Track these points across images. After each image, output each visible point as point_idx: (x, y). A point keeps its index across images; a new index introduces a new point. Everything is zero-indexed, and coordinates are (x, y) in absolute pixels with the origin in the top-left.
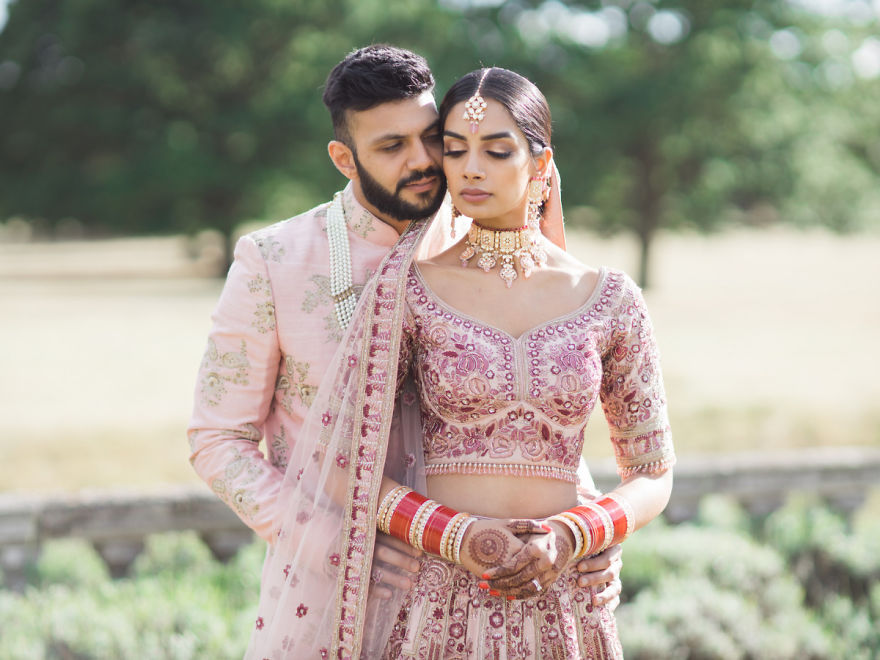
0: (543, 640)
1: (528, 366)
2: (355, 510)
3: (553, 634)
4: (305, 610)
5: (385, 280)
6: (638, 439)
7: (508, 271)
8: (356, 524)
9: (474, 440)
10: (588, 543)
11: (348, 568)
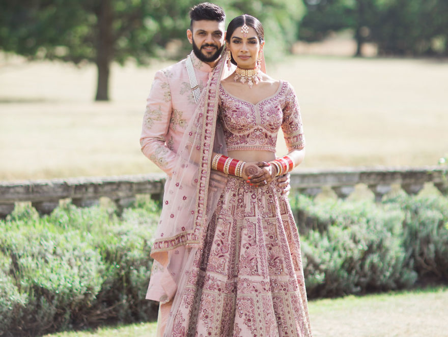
0: (268, 204)
1: (259, 114)
2: (203, 164)
3: (271, 201)
4: (186, 198)
5: (211, 88)
6: (294, 137)
7: (250, 83)
8: (203, 168)
9: (243, 139)
10: (282, 171)
11: (201, 183)
